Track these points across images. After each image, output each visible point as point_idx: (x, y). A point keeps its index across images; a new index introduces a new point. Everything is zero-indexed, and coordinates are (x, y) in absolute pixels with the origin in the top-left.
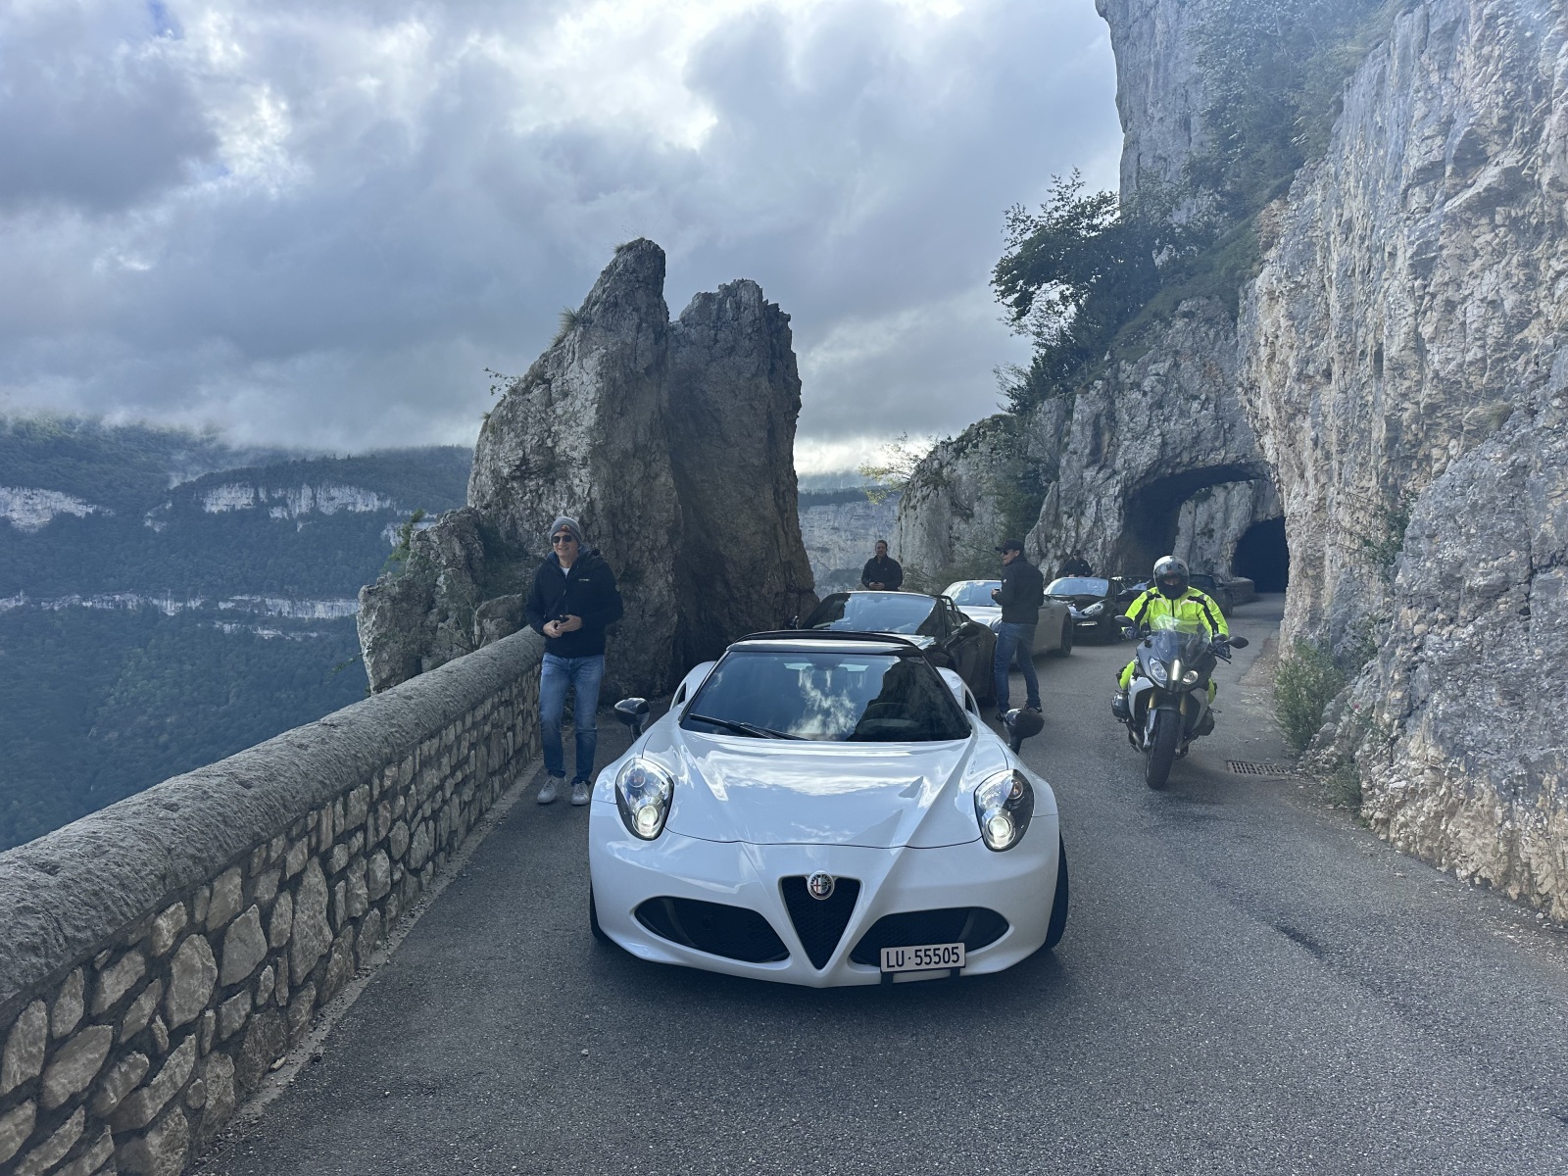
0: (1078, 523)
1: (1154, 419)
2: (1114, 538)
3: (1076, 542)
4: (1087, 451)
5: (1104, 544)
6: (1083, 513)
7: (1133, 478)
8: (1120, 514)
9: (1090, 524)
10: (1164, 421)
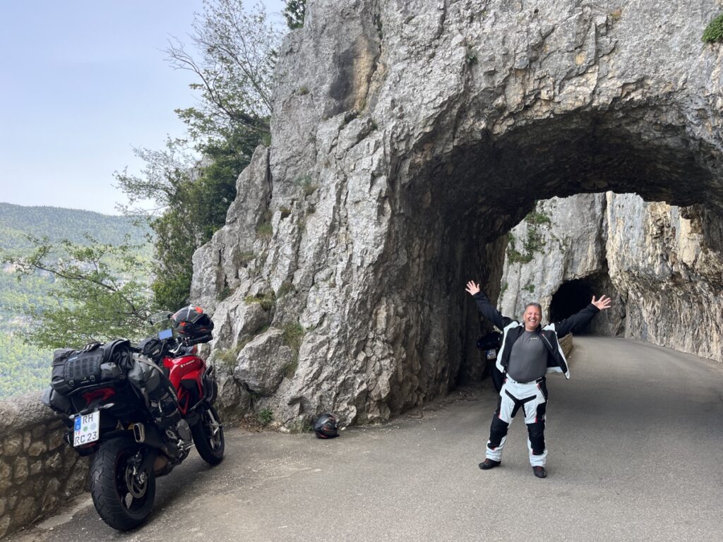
0: (301, 229)
1: (452, 17)
2: (369, 260)
3: (295, 266)
4: (326, 88)
5: (348, 271)
6: (312, 210)
7: (408, 137)
8: (381, 211)
9: (323, 230)
10: (472, 19)
